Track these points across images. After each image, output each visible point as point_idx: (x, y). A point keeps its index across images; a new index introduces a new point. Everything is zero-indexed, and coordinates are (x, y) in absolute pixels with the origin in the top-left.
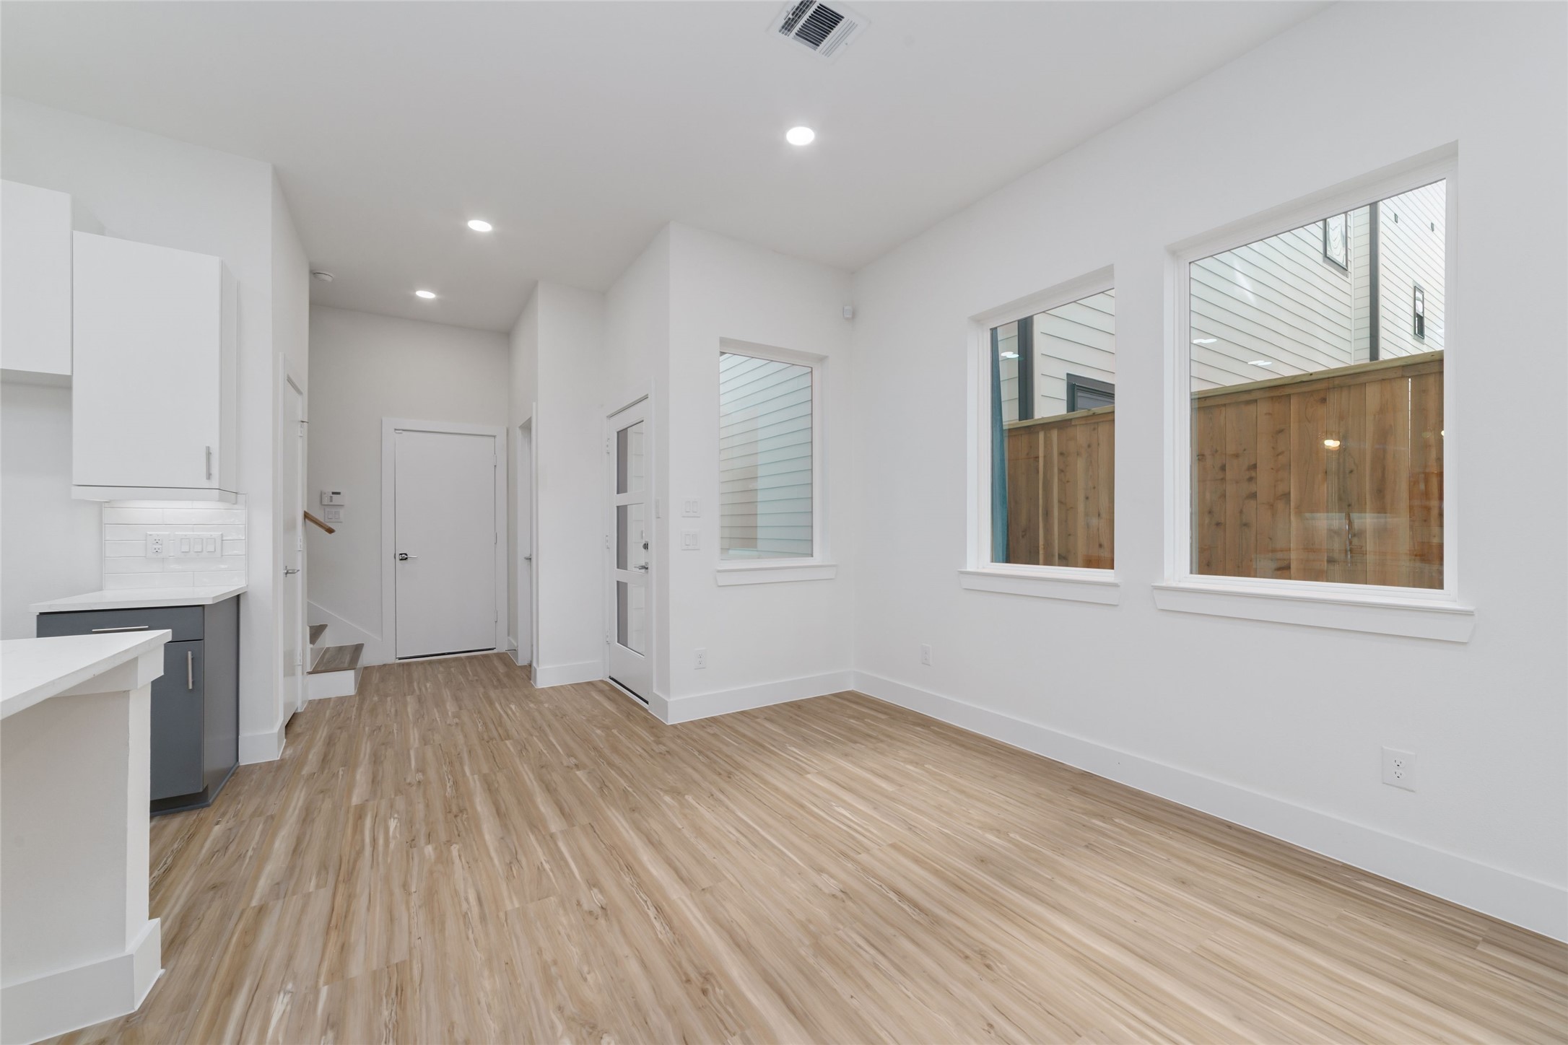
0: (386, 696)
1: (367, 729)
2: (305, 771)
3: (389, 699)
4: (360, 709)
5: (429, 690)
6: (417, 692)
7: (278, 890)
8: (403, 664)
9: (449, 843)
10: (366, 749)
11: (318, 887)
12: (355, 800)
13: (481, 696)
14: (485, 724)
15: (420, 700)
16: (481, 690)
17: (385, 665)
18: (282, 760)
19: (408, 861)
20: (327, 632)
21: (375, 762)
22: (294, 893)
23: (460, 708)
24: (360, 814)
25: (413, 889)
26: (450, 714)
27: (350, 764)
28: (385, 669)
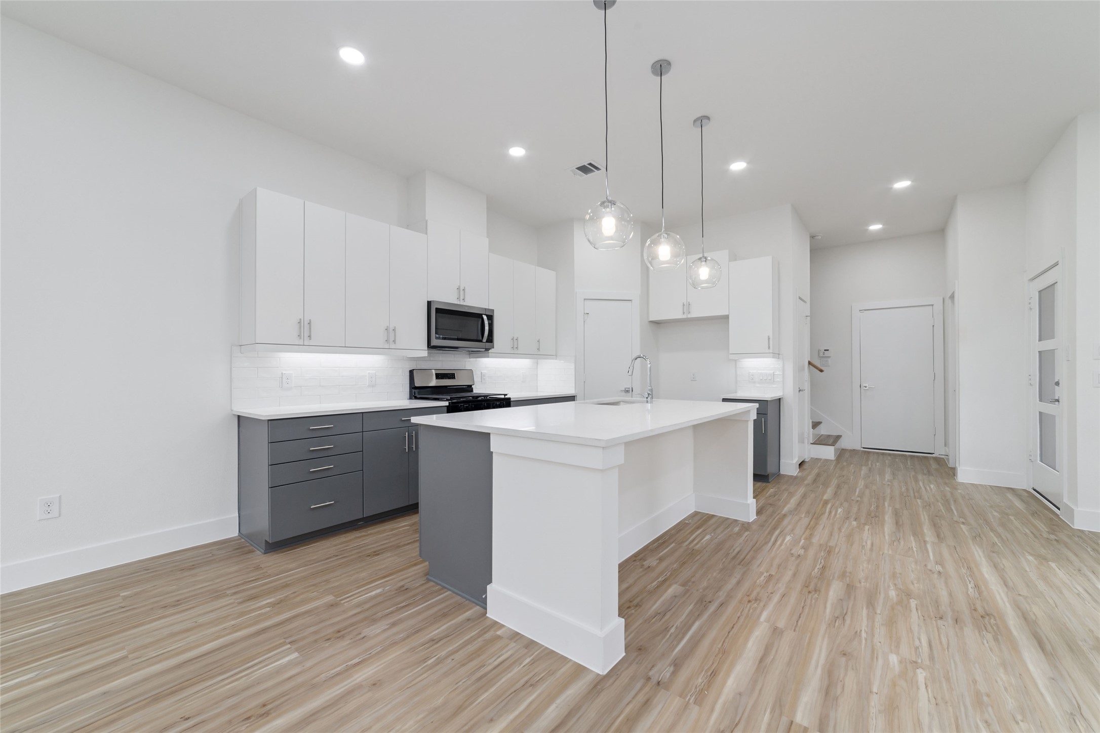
0: (852, 464)
1: (837, 475)
2: (806, 482)
3: (852, 465)
4: (836, 466)
5: (877, 467)
6: (870, 466)
7: (790, 512)
8: (865, 452)
9: (865, 524)
10: (834, 482)
11: (805, 517)
12: (825, 497)
13: (911, 476)
14: (907, 489)
15: (870, 470)
16: (913, 473)
17: (854, 450)
18: (796, 476)
19: (843, 523)
20: (821, 426)
21: (838, 488)
22: (796, 515)
23: (894, 479)
24: (826, 503)
25: (843, 531)
26: (886, 479)
27: (826, 485)
28: (854, 452)
